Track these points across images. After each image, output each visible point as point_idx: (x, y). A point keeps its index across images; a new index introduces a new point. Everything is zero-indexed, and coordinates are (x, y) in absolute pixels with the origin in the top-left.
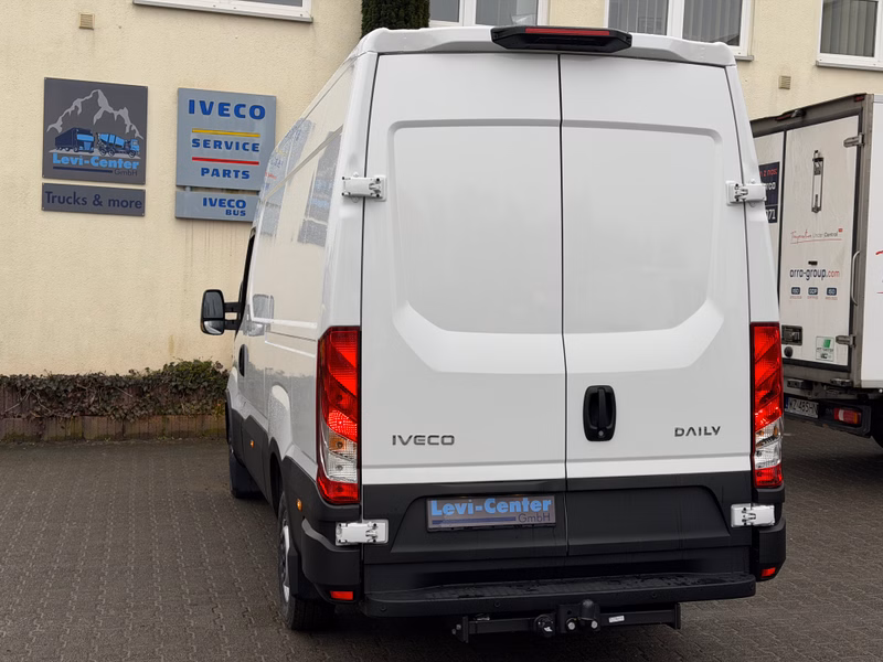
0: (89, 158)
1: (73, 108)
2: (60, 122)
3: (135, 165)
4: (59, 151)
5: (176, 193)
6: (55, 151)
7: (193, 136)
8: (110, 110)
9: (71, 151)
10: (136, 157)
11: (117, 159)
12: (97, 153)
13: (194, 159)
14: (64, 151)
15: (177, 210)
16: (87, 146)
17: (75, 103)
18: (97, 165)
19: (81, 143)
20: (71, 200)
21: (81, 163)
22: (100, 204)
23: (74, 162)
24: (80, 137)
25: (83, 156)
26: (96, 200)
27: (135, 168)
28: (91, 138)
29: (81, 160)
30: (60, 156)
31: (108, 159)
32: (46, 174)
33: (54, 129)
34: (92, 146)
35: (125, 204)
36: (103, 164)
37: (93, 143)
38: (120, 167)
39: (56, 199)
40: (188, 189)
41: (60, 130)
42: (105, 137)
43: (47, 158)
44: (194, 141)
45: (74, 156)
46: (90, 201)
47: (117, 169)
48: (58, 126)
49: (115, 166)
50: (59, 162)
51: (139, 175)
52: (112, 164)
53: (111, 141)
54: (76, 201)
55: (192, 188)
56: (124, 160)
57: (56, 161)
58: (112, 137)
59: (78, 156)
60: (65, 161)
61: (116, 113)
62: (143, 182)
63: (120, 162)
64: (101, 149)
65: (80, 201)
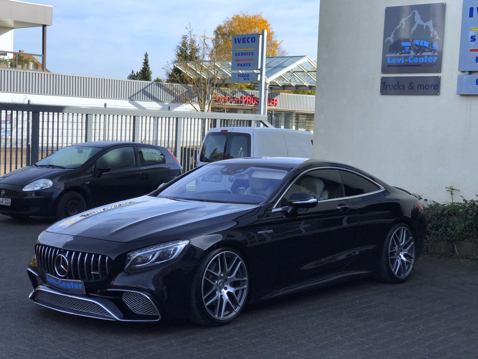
0: (407, 58)
1: (400, 25)
2: (392, 35)
3: (435, 58)
4: (391, 55)
5: (459, 77)
6: (389, 55)
7: (472, 34)
8: (422, 23)
9: (398, 54)
10: (436, 54)
11: (424, 56)
12: (412, 53)
13: (471, 50)
14: (394, 55)
15: (459, 89)
16: (407, 49)
17: (401, 22)
18: (411, 62)
19: (404, 48)
20: (396, 87)
21: (403, 62)
22: (412, 88)
23: (399, 62)
24: (403, 44)
25: (404, 56)
26: (411, 85)
27: (434, 61)
28: (409, 44)
29: (403, 59)
30: (391, 58)
31: (418, 57)
32: (384, 71)
33: (389, 41)
34: (410, 49)
35: (427, 87)
36: (416, 61)
37: (410, 47)
38: (426, 61)
39: (388, 87)
40: (467, 73)
41: (392, 41)
42: (417, 42)
43: (384, 59)
44: (472, 37)
45: (399, 57)
46: (407, 85)
47: (424, 63)
48: (391, 39)
49: (423, 61)
50: (390, 62)
51: (437, 66)
52: (421, 60)
53: (421, 44)
54: (399, 87)
55: (470, 73)
56: (429, 56)
57: (389, 62)
58: (422, 41)
59: (401, 57)
60: (394, 61)
61: (425, 24)
62: (439, 70)
63: (426, 58)
64: (415, 50)
65: (401, 87)
